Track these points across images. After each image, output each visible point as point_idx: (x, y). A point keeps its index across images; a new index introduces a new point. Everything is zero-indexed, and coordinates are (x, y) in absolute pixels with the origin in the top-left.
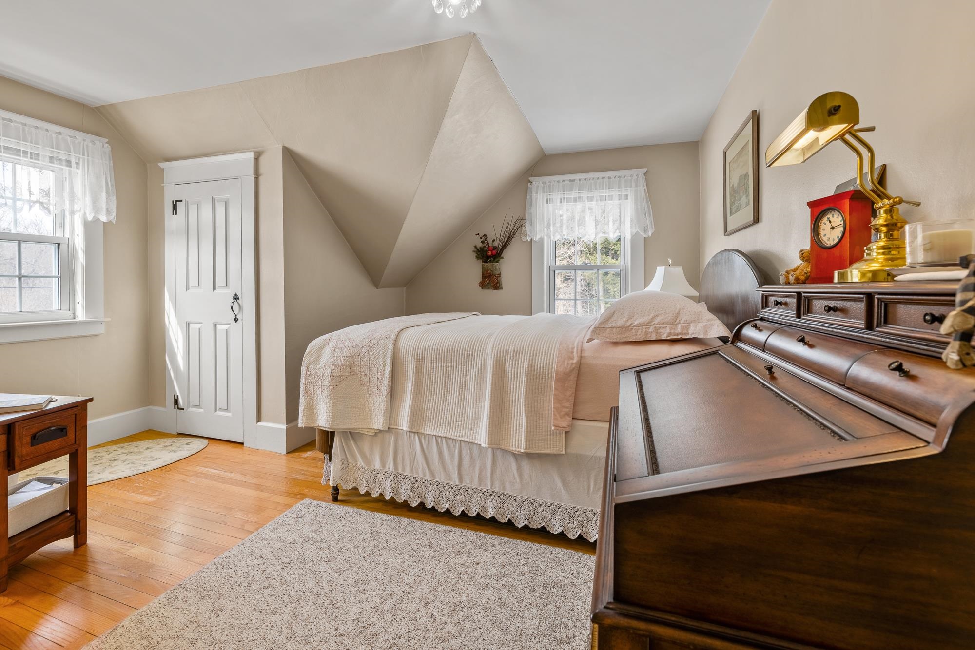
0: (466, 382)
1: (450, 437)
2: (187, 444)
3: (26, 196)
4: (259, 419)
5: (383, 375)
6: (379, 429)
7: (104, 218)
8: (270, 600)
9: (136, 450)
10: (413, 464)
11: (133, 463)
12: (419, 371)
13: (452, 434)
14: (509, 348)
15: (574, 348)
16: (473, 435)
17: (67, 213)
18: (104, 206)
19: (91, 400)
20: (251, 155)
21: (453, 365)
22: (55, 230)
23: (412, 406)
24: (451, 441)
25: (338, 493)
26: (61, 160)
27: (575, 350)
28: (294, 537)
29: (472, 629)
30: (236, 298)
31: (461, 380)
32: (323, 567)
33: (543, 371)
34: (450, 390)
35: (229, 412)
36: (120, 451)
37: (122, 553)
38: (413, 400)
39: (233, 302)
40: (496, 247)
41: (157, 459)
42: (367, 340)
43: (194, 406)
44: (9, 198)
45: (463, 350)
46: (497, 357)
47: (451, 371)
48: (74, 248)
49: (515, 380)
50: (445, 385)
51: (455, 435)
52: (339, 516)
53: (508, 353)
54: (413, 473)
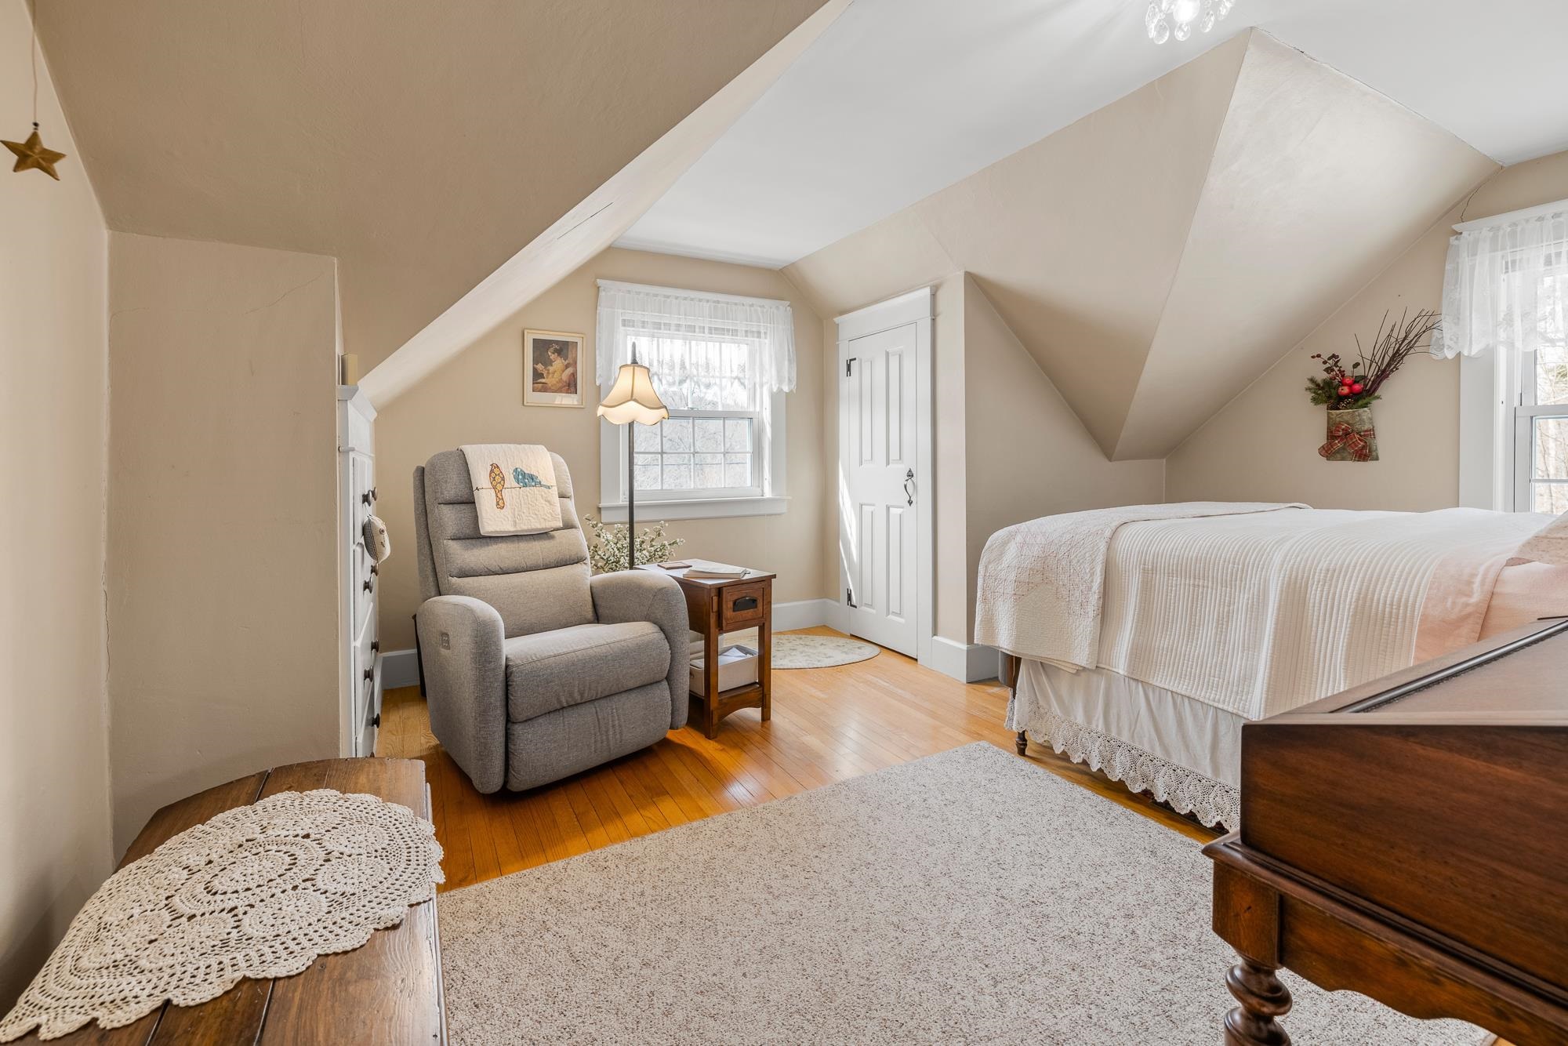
0: (1231, 615)
1: (1197, 698)
2: (859, 648)
3: (728, 374)
4: (935, 634)
5: (1090, 589)
6: (1083, 665)
7: (786, 389)
8: (928, 830)
9: (812, 643)
10: (1135, 729)
11: (809, 656)
12: (1147, 587)
13: (1201, 695)
14: (1319, 563)
15: (1477, 575)
16: (1240, 703)
17: (757, 386)
18: (786, 375)
19: (774, 576)
20: (927, 291)
21: (1205, 584)
22: (749, 404)
23: (1133, 639)
24: (1199, 706)
25: (1026, 745)
26: (753, 332)
27: (1478, 580)
28: (963, 778)
29: (1195, 975)
30: (910, 475)
31: (1221, 609)
32: (993, 821)
33: (1391, 613)
34: (1199, 624)
35: (902, 617)
36: (798, 642)
37: (797, 737)
38: (1136, 632)
39: (907, 480)
40: (1364, 378)
41: (830, 657)
42: (1068, 536)
43: (867, 605)
44: (717, 377)
45: (1225, 562)
46: (1290, 578)
47: (1202, 593)
48: (763, 422)
49: (1327, 622)
50: (1191, 616)
51: (1207, 696)
52: (1023, 773)
53: (1315, 573)
54: (1134, 742)
